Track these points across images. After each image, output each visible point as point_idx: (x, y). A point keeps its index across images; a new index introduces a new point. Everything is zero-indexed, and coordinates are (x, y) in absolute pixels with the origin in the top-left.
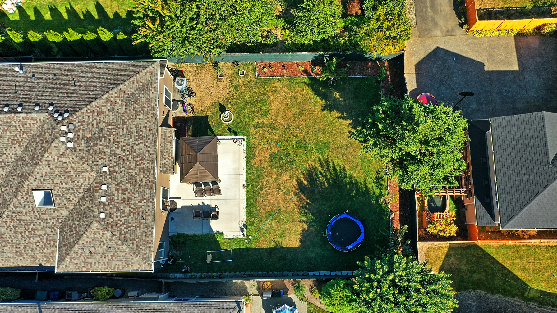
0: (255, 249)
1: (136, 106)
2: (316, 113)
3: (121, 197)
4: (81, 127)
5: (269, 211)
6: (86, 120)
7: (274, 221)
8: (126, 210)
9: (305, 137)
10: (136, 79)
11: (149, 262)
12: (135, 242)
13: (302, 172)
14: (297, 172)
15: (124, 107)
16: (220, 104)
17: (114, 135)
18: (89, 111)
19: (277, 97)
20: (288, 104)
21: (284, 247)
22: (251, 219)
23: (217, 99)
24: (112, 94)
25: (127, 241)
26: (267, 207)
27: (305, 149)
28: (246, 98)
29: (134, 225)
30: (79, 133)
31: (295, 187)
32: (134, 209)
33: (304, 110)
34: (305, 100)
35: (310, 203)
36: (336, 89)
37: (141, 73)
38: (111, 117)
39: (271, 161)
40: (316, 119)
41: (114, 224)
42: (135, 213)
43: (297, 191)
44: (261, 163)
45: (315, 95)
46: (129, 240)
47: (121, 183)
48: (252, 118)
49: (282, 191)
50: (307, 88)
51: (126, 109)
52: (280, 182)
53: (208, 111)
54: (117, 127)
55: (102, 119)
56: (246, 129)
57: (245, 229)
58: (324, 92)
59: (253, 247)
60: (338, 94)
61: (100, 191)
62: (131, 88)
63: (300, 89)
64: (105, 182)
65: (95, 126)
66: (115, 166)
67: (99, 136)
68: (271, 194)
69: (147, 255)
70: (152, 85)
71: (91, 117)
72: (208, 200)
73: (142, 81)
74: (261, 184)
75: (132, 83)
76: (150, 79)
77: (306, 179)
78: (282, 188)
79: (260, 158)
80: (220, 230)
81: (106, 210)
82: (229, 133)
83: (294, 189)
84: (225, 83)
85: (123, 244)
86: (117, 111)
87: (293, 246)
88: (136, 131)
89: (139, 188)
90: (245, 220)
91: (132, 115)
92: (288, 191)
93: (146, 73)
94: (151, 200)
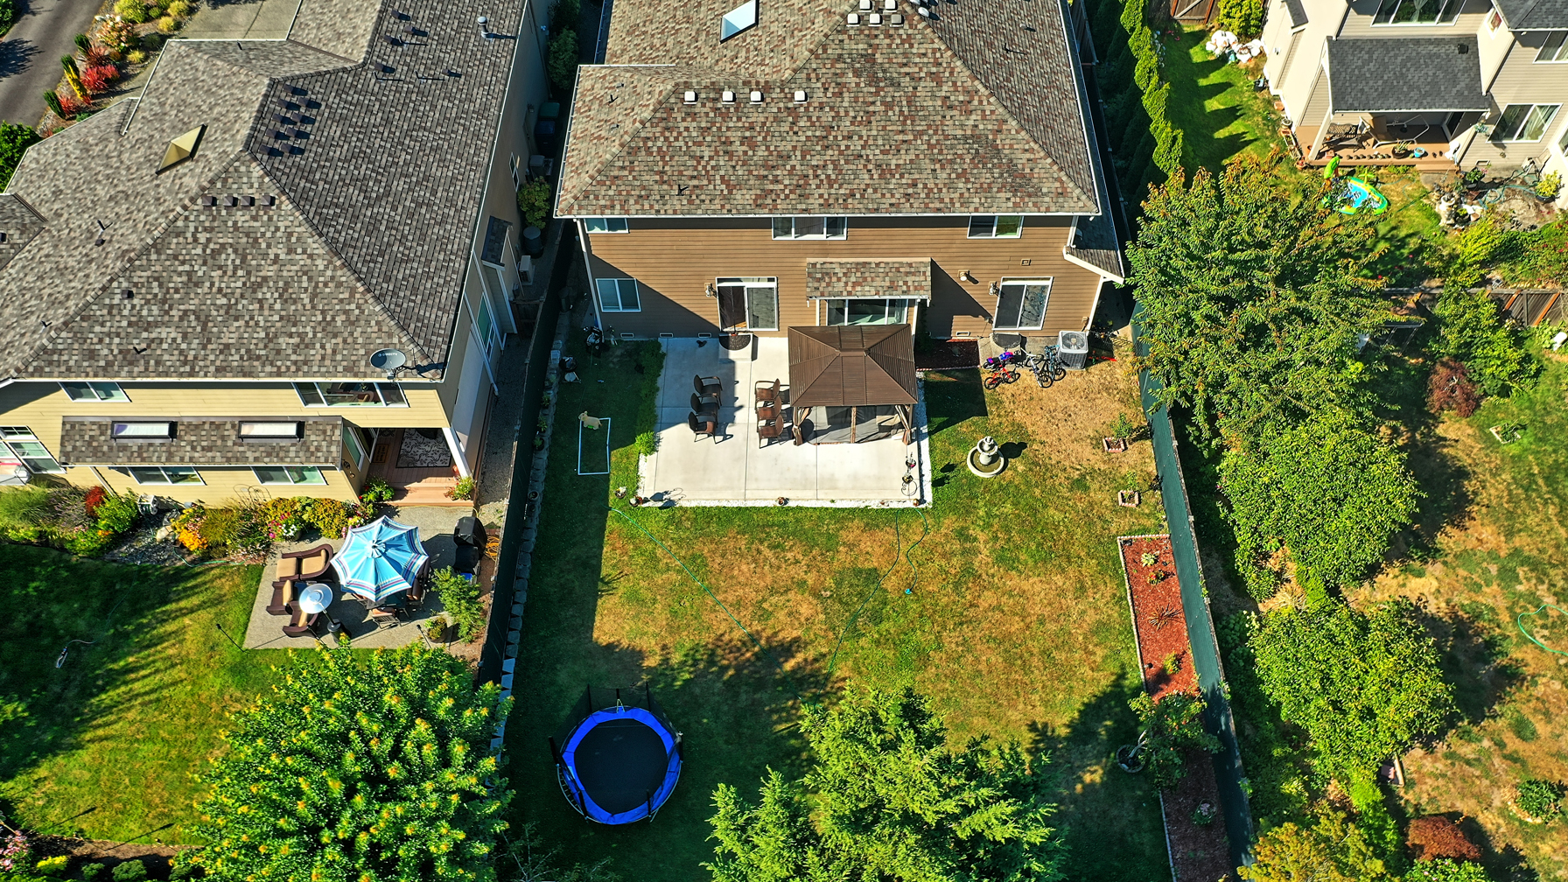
0: (603, 529)
1: (968, 161)
2: (1021, 706)
3: (735, 136)
4: (898, 41)
5: (706, 565)
6: (914, 51)
7: (674, 577)
8: (703, 148)
9: (937, 667)
10: (1037, 156)
11: (576, 207)
12: (626, 173)
13: (824, 656)
14: (823, 641)
15: (959, 132)
16: (1023, 445)
17: (886, 112)
18: (938, 55)
19: (1062, 593)
20: (1042, 622)
21: (600, 602)
22: (688, 519)
23: (1038, 438)
24: (989, 103)
25: (629, 153)
26: (718, 560)
27: (897, 668)
28: (1051, 511)
29: (667, 168)
30: (882, 36)
31: (775, 634)
32: (704, 167)
33: (1026, 668)
34: (1062, 674)
35: (725, 678)
36: (1112, 773)
37: (1055, 167)
38: (930, 103)
39: (858, 572)
40: (1000, 705)
41: (671, 124)
42: (695, 169)
43: (763, 642)
44: (851, 546)
45: (1084, 704)
46: (631, 158)
47: (768, 131)
48: (989, 525)
49: (764, 600)
50: (1104, 682)
51: (955, 137)
52: (791, 595)
53: (999, 416)
54: (906, 118)
55: (922, 84)
56: (954, 509)
57: (660, 504)
58: (1095, 734)
59: (609, 523)
60: (1097, 778)
61: (747, 90)
62: (1011, 146)
63: (1099, 660)
64: (768, 100)
65: (906, 70)
66: (809, 118)
67: (879, 80)
68: (758, 570)
69: (594, 202)
70: (1030, 196)
71: (925, 60)
72: (746, 420)
73: (1036, 170)
74: (788, 545)
75: (1027, 147)
76: (1045, 190)
77: (798, 668)
78: (774, 599)
79: (866, 544)
80: (662, 447)
81: (704, 105)
82: (939, 467)
83: (769, 632)
84: (1092, 458)
85: (622, 145)
86: (948, 117)
87: (597, 623)
88: (901, 162)
89: (758, 177)
90: (685, 504)
91: (941, 152)
92: (765, 616)
93: (1059, 179)
94: (728, 207)
